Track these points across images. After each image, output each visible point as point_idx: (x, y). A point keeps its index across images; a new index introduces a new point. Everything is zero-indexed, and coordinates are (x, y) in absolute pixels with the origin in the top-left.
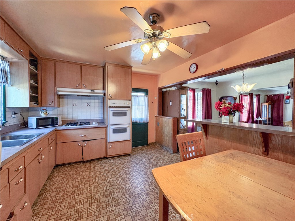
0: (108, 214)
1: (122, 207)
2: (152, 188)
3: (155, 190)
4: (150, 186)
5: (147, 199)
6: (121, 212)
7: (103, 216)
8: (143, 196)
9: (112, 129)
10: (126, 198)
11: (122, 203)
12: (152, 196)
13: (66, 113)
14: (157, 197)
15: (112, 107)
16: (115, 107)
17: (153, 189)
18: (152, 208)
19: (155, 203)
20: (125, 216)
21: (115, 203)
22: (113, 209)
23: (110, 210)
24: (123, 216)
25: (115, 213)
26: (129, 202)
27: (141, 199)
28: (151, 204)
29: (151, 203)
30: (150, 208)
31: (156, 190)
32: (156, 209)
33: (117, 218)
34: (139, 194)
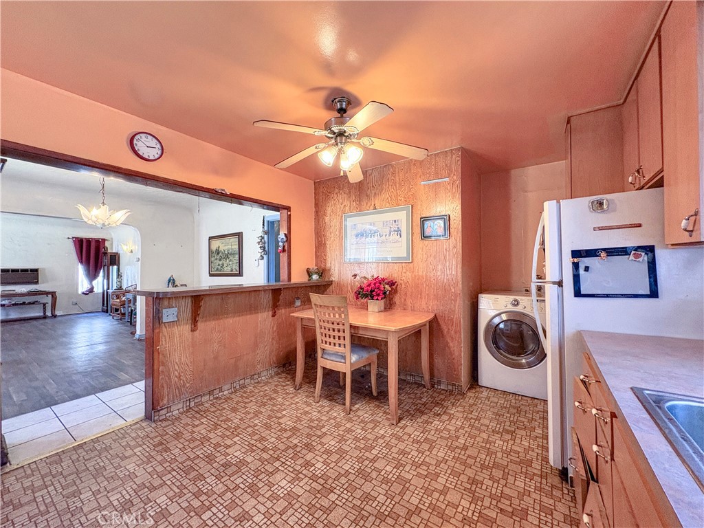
0: (397, 498)
1: (367, 487)
6: (378, 483)
7: (408, 502)
11: (358, 494)
17: (286, 462)
20: (379, 471)
21: (367, 508)
22: (381, 498)
23: (389, 500)
24: (382, 473)
25: (387, 489)
26: (347, 484)
31: (284, 457)
33: (394, 479)
34: (314, 478)
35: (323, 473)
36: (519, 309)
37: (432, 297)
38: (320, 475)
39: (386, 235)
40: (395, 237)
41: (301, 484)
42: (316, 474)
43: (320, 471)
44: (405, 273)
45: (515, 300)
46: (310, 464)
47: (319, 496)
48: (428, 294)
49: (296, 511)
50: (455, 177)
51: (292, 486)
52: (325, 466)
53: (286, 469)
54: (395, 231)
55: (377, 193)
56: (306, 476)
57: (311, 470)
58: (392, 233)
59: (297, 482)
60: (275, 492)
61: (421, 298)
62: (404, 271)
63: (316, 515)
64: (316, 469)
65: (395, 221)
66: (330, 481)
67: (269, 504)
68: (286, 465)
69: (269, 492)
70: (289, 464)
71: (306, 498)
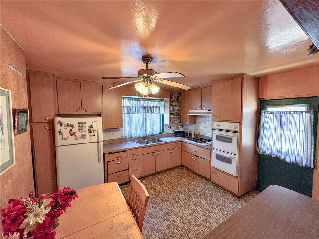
2: (179, 230)
4: (182, 228)
9: (215, 154)
10: (162, 211)
13: (199, 129)
14: (166, 236)
15: (217, 129)
16: (219, 130)
18: (152, 232)
19: (158, 235)
28: (156, 231)
29: (158, 231)
30: (152, 230)
31: (178, 235)
32: (151, 236)
34: (168, 220)
35: (164, 221)
38: (165, 220)
41: (172, 219)
42: (166, 221)
43: (165, 222)
46: (167, 227)
47: (168, 213)
51: (176, 219)
52: (162, 223)
53: (178, 228)
56: (170, 221)
57: (168, 224)
59: (174, 220)
60: (181, 219)
63: (170, 208)
64: (166, 223)
66: (163, 217)
68: (177, 230)
69: (184, 220)
70: (176, 230)
71: (172, 214)
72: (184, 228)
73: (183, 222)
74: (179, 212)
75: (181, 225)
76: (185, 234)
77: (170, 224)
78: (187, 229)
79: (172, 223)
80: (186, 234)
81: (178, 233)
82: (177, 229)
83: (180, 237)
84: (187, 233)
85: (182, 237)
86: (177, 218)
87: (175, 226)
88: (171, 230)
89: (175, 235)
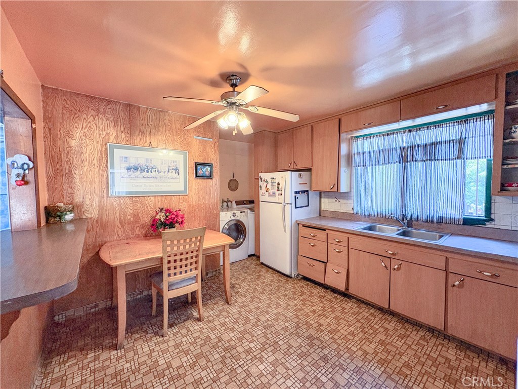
3: (236, 363)
4: (248, 373)
5: (247, 343)
8: (255, 347)
12: (240, 349)
17: (240, 364)
27: (256, 341)
31: (233, 365)
34: (263, 350)
36: (236, 218)
37: (202, 218)
39: (165, 172)
40: (174, 174)
41: (266, 357)
42: (259, 348)
44: (182, 203)
45: (234, 213)
46: (249, 350)
48: (199, 217)
49: (287, 361)
50: (216, 140)
53: (247, 365)
54: (173, 169)
55: (153, 132)
57: (255, 350)
58: (170, 171)
59: (263, 358)
60: (268, 372)
61: (195, 220)
62: (181, 201)
63: (292, 352)
65: (174, 162)
67: (279, 377)
68: (243, 364)
69: (267, 376)
70: (243, 362)
71: (279, 356)
72: (248, 375)
73: (262, 375)
74: (288, 369)
75: (254, 370)
76: (236, 376)
77: (255, 353)
78: (245, 381)
79: (258, 356)
80: (235, 378)
81: (238, 365)
82: (245, 365)
83: (229, 368)
84: (237, 381)
85: (229, 371)
86: (269, 364)
87: (250, 361)
88: (243, 356)
89: (234, 361)
